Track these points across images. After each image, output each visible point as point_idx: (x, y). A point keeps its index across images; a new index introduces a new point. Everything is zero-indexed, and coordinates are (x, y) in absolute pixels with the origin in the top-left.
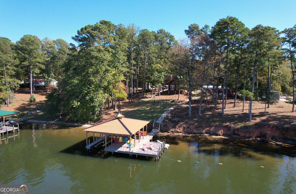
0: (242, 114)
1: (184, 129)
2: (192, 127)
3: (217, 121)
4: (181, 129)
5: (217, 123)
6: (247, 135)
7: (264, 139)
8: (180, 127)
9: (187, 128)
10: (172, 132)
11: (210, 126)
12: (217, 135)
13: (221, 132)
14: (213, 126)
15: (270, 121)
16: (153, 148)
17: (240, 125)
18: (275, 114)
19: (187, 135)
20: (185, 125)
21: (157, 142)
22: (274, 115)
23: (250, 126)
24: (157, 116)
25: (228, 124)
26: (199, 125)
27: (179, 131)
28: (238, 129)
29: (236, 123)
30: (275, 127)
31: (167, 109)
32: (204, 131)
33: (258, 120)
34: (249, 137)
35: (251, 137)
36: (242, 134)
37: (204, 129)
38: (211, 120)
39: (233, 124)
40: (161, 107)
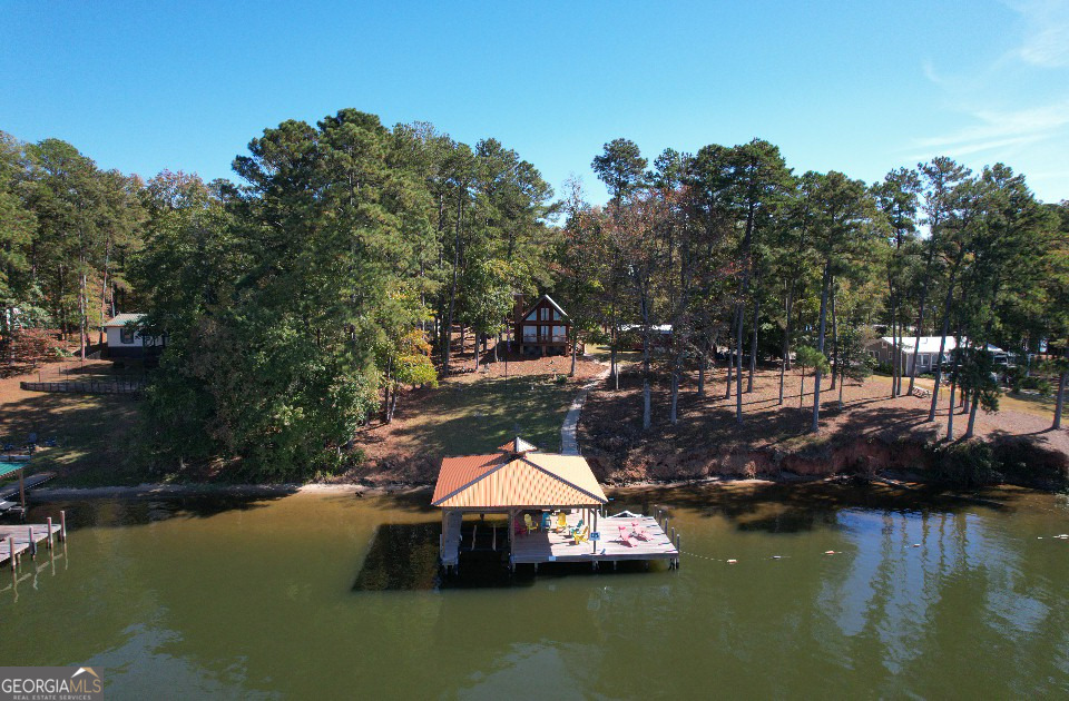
0: (782, 410)
1: (649, 470)
2: (670, 460)
3: (732, 437)
4: (642, 471)
5: (734, 444)
6: (817, 469)
7: (860, 475)
8: (636, 463)
9: (659, 464)
10: (617, 480)
11: (717, 453)
12: (741, 477)
13: (750, 467)
14: (726, 451)
15: (862, 427)
16: (645, 535)
17: (797, 444)
18: (860, 405)
19: (661, 485)
20: (650, 458)
21: (625, 515)
22: (860, 410)
23: (823, 446)
24: (548, 433)
25: (763, 443)
26: (689, 454)
27: (636, 475)
28: (794, 457)
29: (784, 439)
30: (878, 440)
31: (563, 409)
32: (706, 470)
33: (832, 426)
34: (823, 476)
35: (828, 475)
36: (804, 469)
37: (704, 462)
38: (713, 435)
39: (778, 442)
40: (541, 404)
